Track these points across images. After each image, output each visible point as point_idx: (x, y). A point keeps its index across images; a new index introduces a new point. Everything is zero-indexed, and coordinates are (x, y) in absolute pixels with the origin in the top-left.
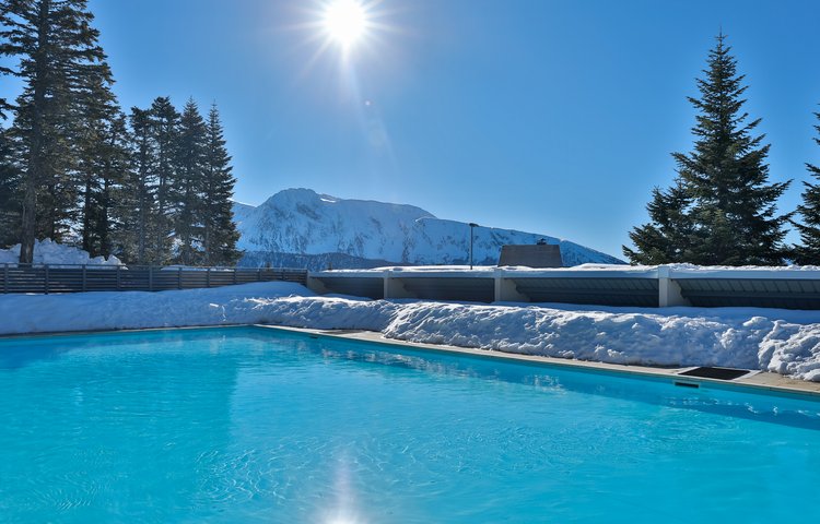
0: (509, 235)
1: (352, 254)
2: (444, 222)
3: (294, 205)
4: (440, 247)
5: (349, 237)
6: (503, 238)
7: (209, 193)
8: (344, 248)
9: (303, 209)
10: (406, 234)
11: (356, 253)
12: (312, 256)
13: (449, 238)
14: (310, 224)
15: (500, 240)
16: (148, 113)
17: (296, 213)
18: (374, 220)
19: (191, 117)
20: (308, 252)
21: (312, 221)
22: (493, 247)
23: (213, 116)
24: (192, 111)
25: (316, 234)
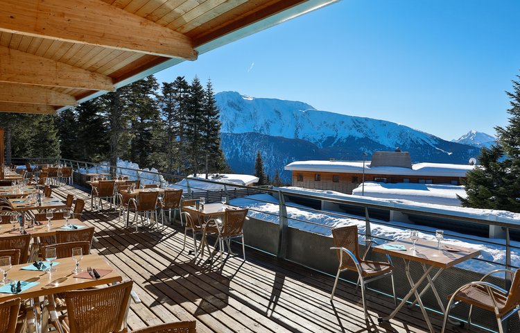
0: (364, 121)
1: (263, 133)
2: (322, 113)
3: (226, 102)
4: (319, 129)
5: (261, 122)
6: (360, 123)
7: (208, 132)
8: (257, 129)
9: (231, 105)
10: (297, 120)
11: (265, 132)
12: (237, 135)
13: (325, 122)
14: (236, 114)
15: (358, 124)
16: (171, 85)
17: (227, 107)
18: (276, 111)
19: (196, 87)
20: (235, 132)
21: (238, 112)
22: (353, 129)
23: (209, 86)
24: (197, 83)
25: (240, 120)
